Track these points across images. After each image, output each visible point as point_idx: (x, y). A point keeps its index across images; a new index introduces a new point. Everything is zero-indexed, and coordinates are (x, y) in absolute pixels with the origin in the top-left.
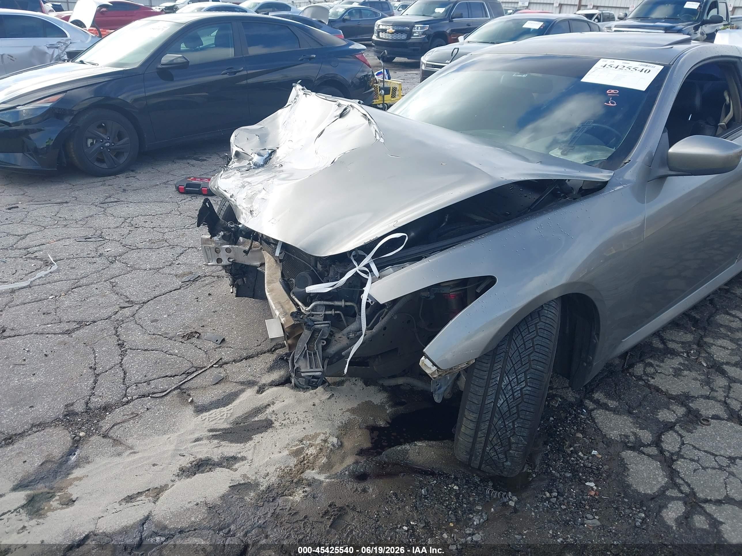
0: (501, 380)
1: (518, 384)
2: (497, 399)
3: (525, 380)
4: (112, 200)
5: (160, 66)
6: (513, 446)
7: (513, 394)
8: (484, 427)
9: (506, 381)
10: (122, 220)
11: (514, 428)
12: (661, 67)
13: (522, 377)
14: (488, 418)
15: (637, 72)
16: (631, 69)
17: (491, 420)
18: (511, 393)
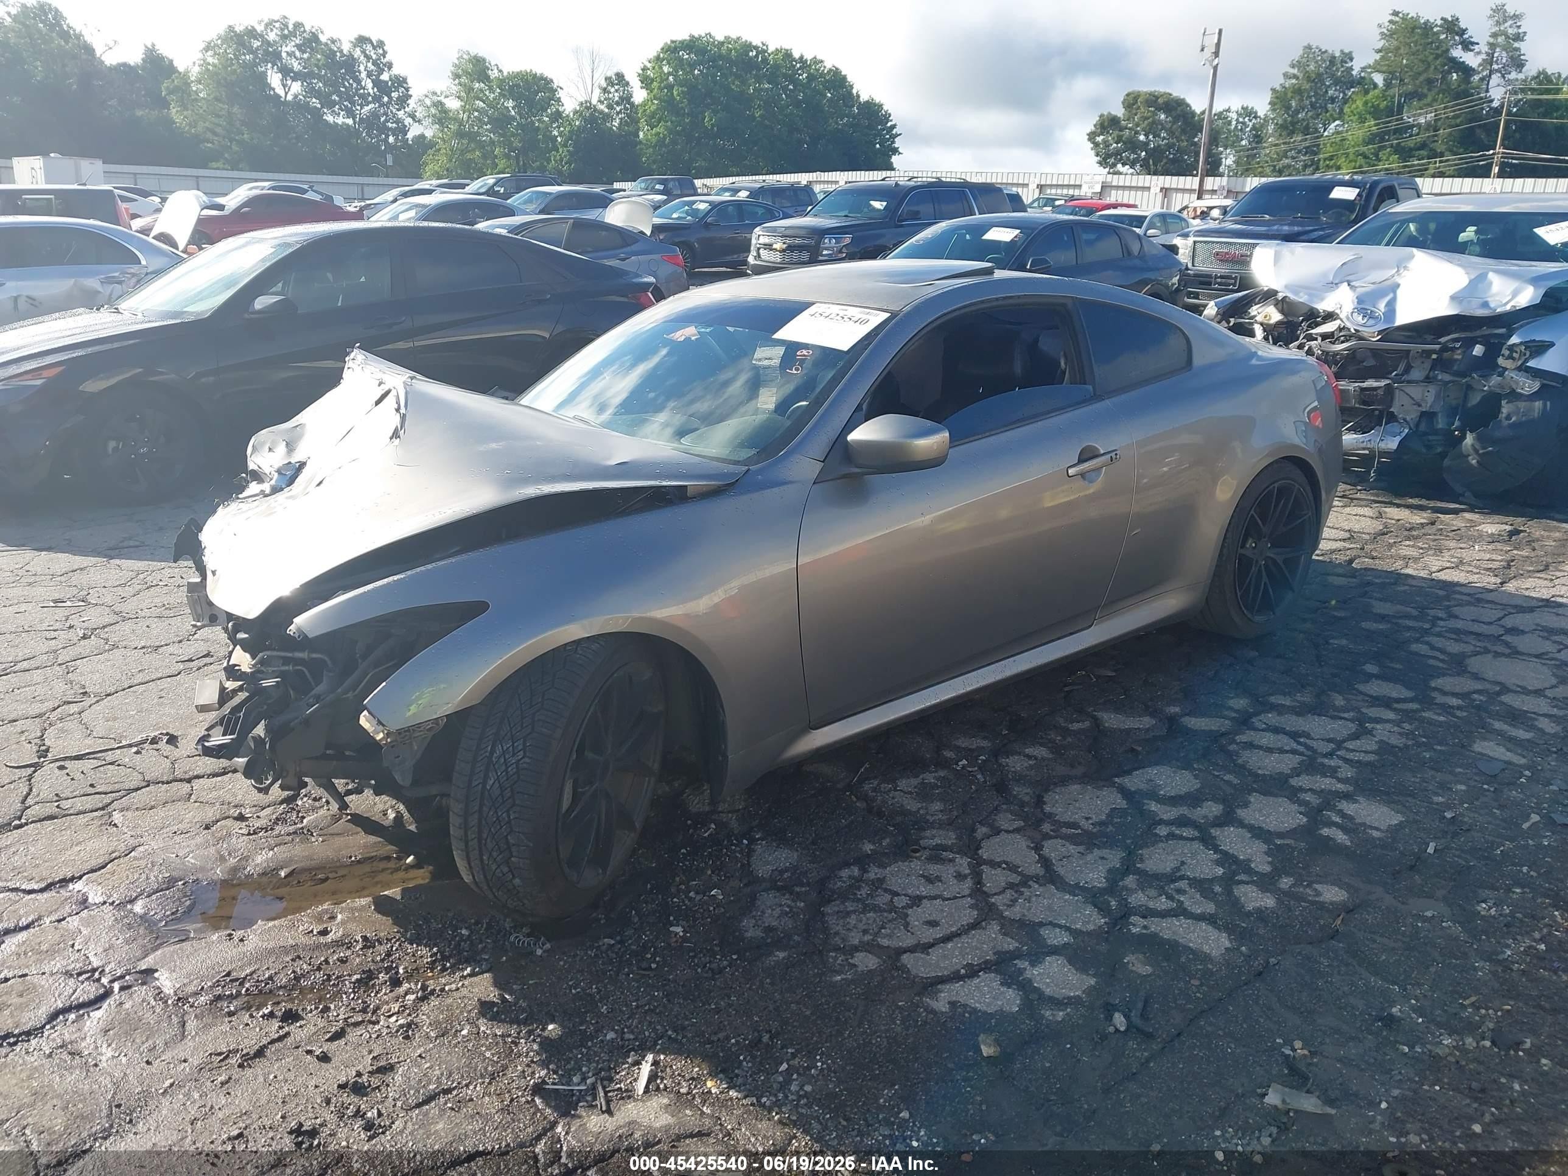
0: (492, 752)
1: (514, 755)
2: (486, 777)
3: (524, 749)
4: (132, 543)
5: (246, 316)
6: (514, 849)
7: (506, 770)
8: (473, 821)
9: (498, 751)
10: (134, 574)
11: (509, 822)
12: (887, 315)
13: (519, 745)
14: (476, 808)
15: (851, 322)
16: (846, 318)
17: (480, 811)
18: (504, 768)
